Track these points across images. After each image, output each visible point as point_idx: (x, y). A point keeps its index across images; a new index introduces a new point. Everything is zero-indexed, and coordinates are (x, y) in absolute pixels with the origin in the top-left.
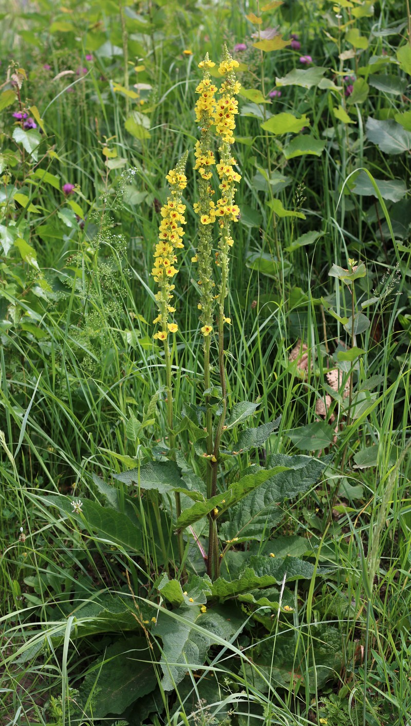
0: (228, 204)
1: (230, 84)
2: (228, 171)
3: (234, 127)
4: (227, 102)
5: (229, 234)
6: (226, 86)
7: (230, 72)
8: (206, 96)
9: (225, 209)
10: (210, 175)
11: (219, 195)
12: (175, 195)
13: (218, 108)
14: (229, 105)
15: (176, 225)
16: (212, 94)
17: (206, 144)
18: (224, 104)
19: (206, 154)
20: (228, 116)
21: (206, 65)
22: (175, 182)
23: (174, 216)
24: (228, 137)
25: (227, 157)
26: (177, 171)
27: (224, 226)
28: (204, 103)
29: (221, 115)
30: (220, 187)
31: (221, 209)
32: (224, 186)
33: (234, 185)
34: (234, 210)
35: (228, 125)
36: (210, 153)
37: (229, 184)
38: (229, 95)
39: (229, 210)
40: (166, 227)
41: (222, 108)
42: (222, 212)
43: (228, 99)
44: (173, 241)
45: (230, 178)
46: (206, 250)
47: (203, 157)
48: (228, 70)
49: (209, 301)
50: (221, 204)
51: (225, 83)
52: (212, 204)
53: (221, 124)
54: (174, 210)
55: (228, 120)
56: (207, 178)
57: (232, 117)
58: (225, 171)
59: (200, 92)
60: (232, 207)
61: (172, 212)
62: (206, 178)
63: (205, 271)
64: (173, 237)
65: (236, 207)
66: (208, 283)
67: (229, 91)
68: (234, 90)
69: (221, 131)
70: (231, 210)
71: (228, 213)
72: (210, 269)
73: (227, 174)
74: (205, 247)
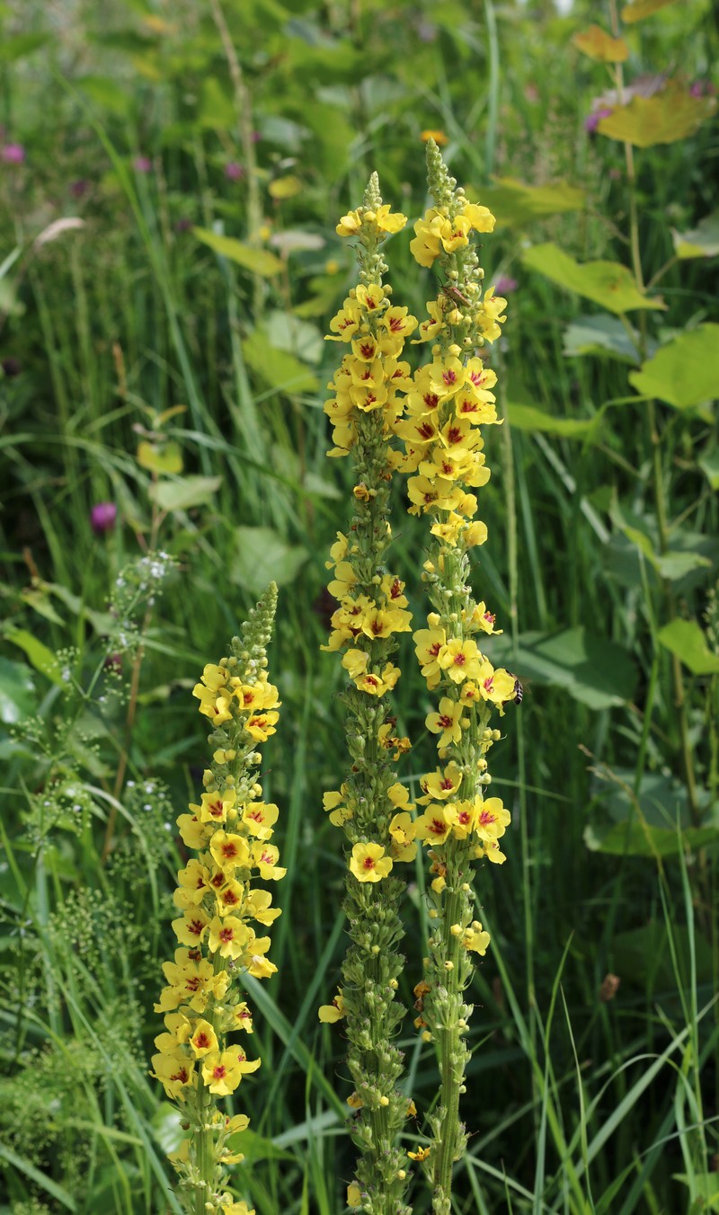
0: (464, 793)
1: (461, 304)
2: (460, 660)
3: (481, 477)
4: (450, 379)
5: (468, 911)
6: (446, 310)
7: (458, 251)
8: (368, 351)
9: (450, 815)
10: (389, 677)
11: (426, 756)
12: (233, 766)
13: (414, 400)
14: (456, 389)
15: (238, 887)
16: (395, 343)
17: (372, 551)
18: (436, 388)
19: (371, 592)
20: (454, 436)
21: (368, 227)
22: (224, 713)
23: (230, 850)
24: (457, 521)
25: (454, 603)
26: (238, 670)
27: (448, 881)
28: (356, 380)
29: (427, 431)
30: (432, 722)
31: (433, 811)
32: (447, 722)
33: (487, 718)
34: (486, 819)
35: (458, 471)
36: (386, 588)
37: (467, 713)
38: (456, 349)
39: (465, 818)
40: (197, 896)
41: (432, 401)
42: (439, 827)
43: (456, 365)
44: (229, 951)
45: (469, 687)
46: (378, 978)
47: (363, 601)
48: (447, 245)
49: (389, 1179)
50: (434, 792)
51: (442, 298)
52: (398, 793)
53: (427, 470)
54: (228, 827)
55: (456, 454)
56: (378, 691)
57: (473, 437)
58: (445, 660)
59: (346, 336)
60: (479, 805)
61: (219, 837)
62: (372, 690)
63: (372, 1063)
64: (226, 935)
65: (495, 806)
66: (385, 1109)
67: (456, 333)
68: (476, 328)
69: (429, 497)
70: (476, 818)
71: (463, 831)
72: (390, 1055)
73: (457, 676)
74: (374, 969)
